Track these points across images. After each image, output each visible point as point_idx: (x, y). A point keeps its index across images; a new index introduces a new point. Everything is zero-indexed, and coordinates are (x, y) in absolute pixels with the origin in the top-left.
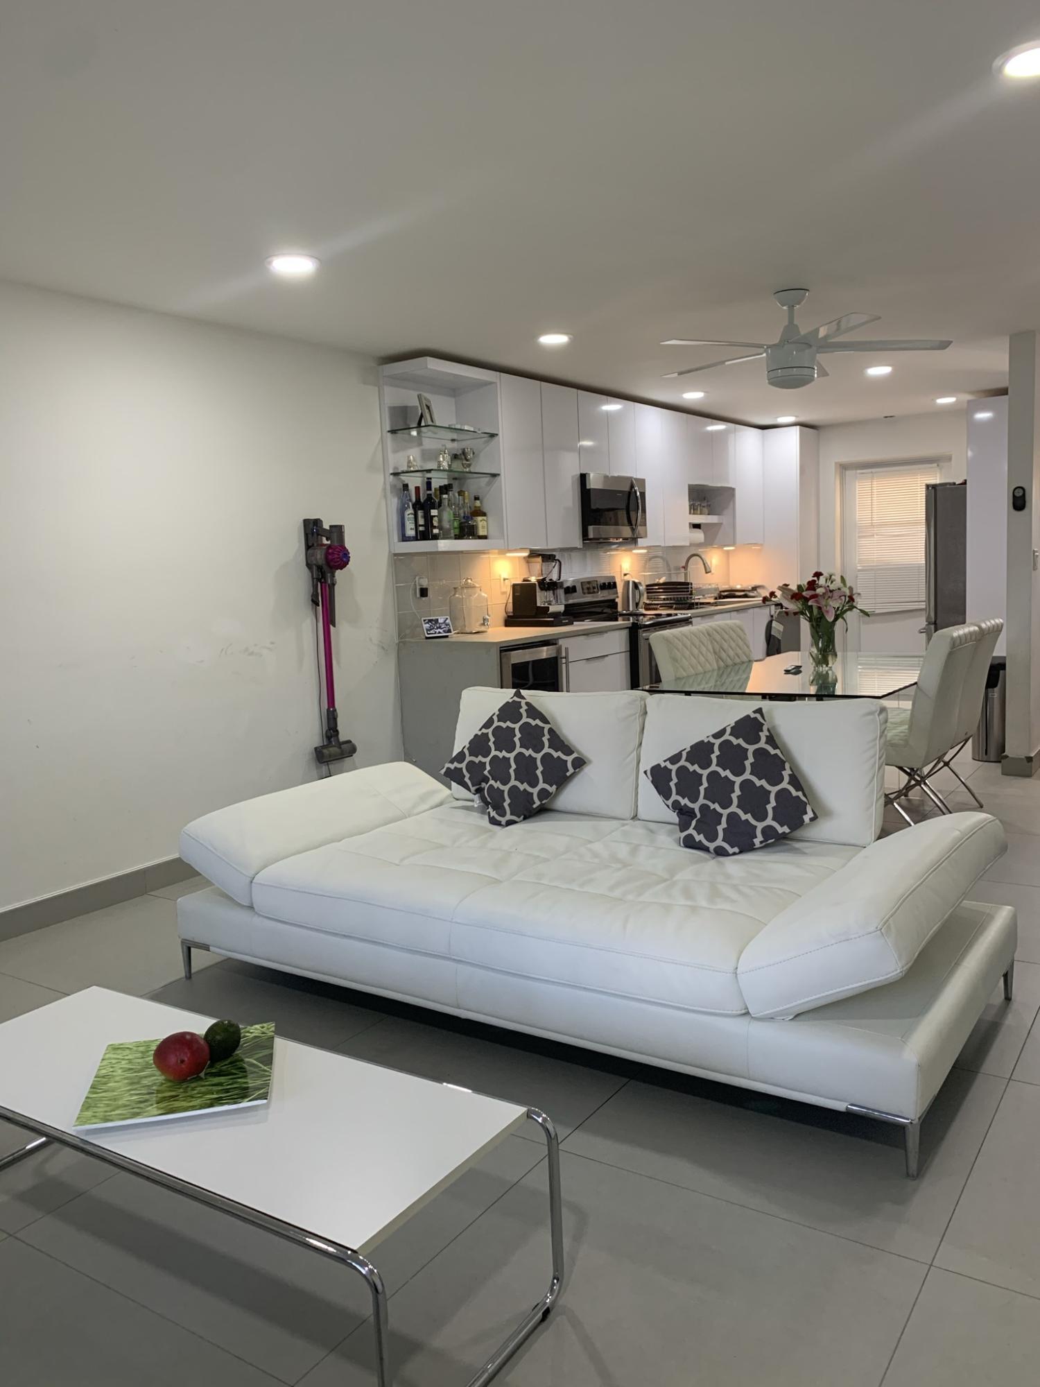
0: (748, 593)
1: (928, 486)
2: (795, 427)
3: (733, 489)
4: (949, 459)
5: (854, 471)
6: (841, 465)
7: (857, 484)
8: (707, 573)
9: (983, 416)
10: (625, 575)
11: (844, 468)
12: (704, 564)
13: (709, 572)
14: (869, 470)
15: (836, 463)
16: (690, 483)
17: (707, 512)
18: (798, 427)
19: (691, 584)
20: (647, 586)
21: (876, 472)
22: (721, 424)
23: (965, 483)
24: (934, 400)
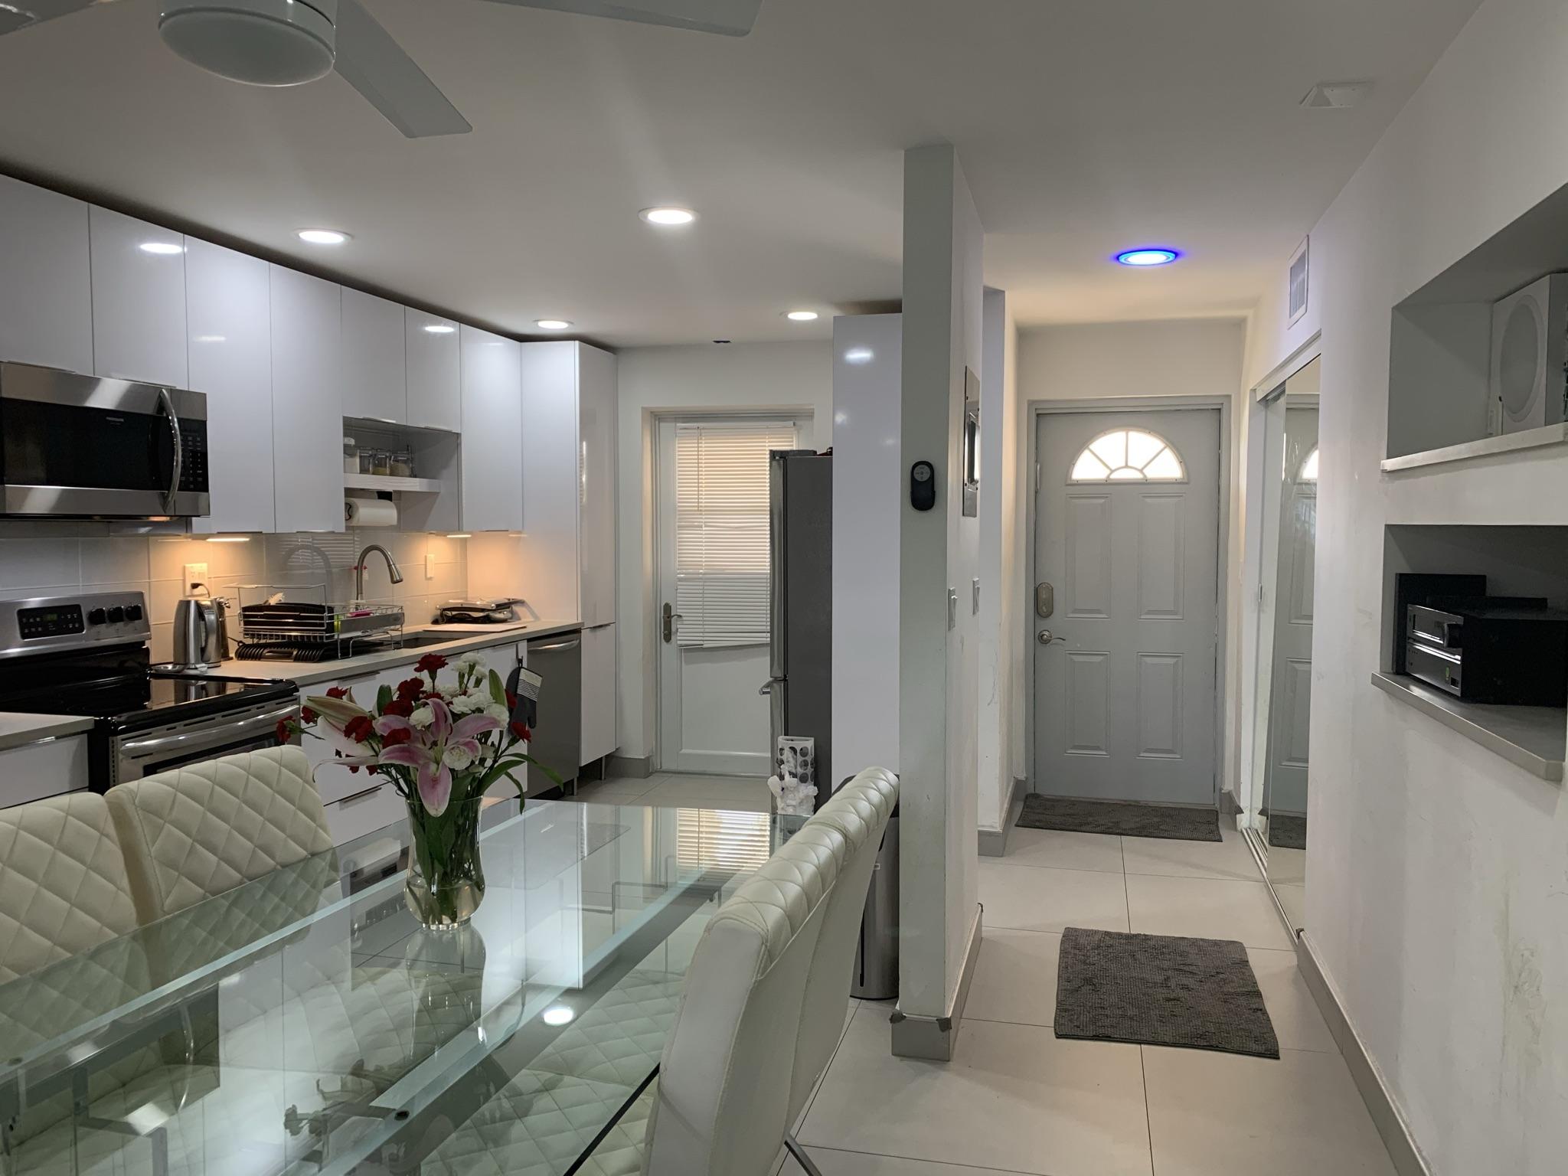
0: (492, 614)
1: (773, 454)
2: (571, 343)
3: (458, 435)
4: (810, 415)
5: (673, 424)
6: (652, 412)
7: (677, 442)
8: (394, 582)
9: (859, 355)
10: (195, 586)
11: (657, 417)
12: (389, 566)
13: (398, 582)
14: (695, 425)
15: (642, 408)
16: (345, 415)
17: (407, 471)
18: (577, 342)
19: (331, 610)
20: (245, 609)
21: (703, 429)
22: (445, 325)
23: (830, 453)
24: (785, 314)
